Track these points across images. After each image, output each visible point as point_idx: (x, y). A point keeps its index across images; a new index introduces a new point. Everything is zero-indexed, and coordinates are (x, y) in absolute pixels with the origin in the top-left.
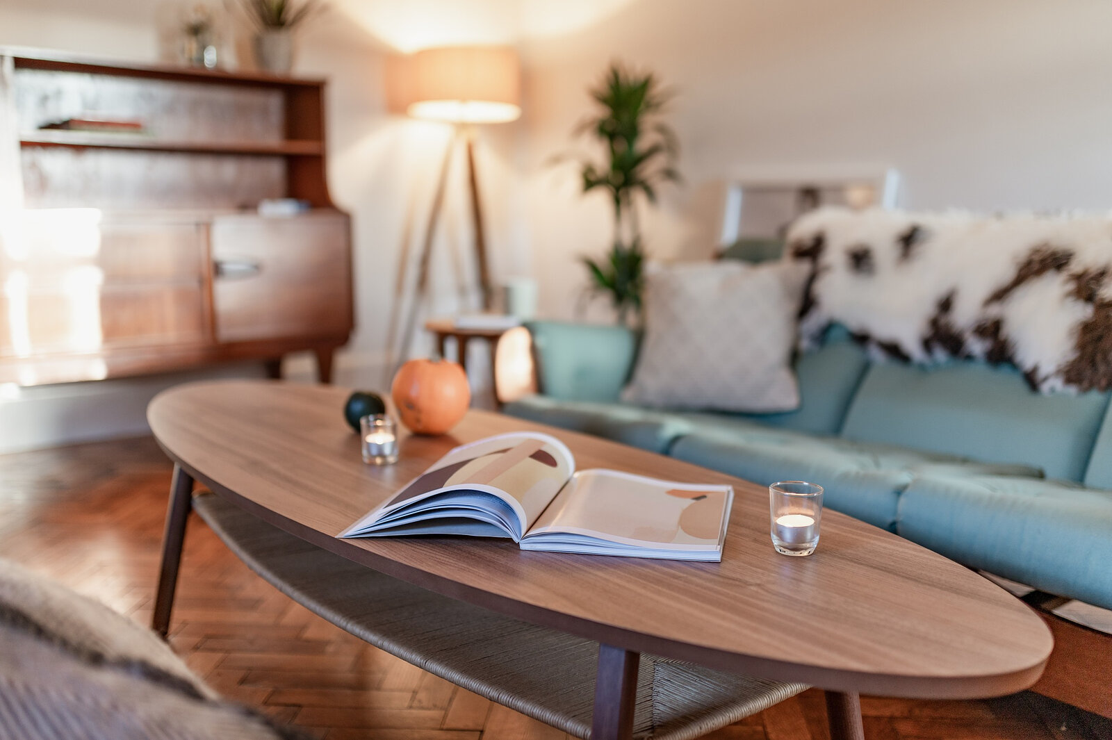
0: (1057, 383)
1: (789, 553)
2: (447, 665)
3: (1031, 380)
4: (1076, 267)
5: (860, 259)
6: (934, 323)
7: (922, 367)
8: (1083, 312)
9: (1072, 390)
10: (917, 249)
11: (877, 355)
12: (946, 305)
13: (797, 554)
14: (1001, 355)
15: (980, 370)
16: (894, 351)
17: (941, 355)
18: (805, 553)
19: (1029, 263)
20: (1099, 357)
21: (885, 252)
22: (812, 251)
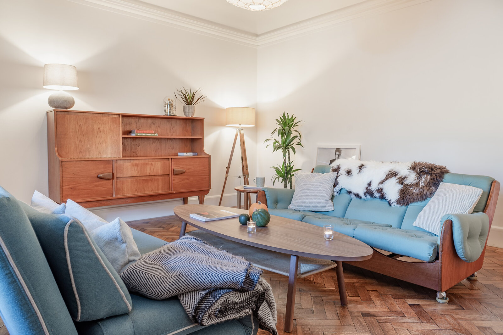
0: (395, 204)
1: (327, 239)
2: (258, 264)
3: (390, 203)
4: (399, 176)
5: (349, 172)
6: (367, 188)
7: (364, 200)
8: (401, 187)
9: (399, 206)
10: (363, 170)
11: (353, 196)
12: (370, 184)
13: (329, 240)
14: (382, 197)
15: (378, 200)
16: (357, 196)
17: (369, 197)
18: (330, 239)
19: (389, 174)
20: (404, 198)
21: (355, 171)
22: (336, 170)
